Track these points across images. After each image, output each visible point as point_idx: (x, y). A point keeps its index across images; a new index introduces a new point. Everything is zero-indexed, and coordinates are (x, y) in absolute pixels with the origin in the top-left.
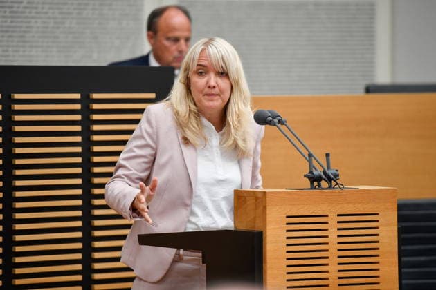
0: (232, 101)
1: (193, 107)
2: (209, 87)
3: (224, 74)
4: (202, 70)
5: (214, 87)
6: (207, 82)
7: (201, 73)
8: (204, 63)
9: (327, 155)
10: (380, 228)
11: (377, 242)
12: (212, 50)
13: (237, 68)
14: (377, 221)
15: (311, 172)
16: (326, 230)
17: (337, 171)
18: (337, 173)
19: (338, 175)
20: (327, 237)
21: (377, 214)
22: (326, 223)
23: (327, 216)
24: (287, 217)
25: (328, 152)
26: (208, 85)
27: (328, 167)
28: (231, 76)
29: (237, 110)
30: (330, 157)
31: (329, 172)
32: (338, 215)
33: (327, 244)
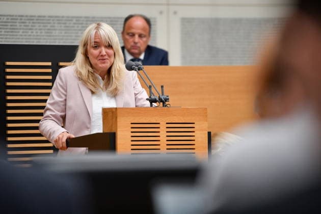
0: (115, 63)
1: (90, 69)
2: (102, 56)
3: (110, 46)
4: (97, 45)
5: (105, 55)
6: (100, 53)
7: (96, 47)
8: (97, 40)
9: (162, 87)
10: (196, 132)
11: (194, 140)
12: (102, 32)
13: (117, 42)
14: (194, 128)
15: (150, 97)
16: (159, 132)
17: (167, 96)
18: (167, 98)
19: (168, 99)
20: (159, 136)
21: (194, 123)
22: (159, 128)
23: (159, 123)
24: (132, 123)
25: (162, 85)
26: (101, 54)
27: (163, 94)
28: (114, 47)
29: (118, 68)
30: (164, 88)
31: (162, 98)
32: (167, 123)
33: (159, 141)
